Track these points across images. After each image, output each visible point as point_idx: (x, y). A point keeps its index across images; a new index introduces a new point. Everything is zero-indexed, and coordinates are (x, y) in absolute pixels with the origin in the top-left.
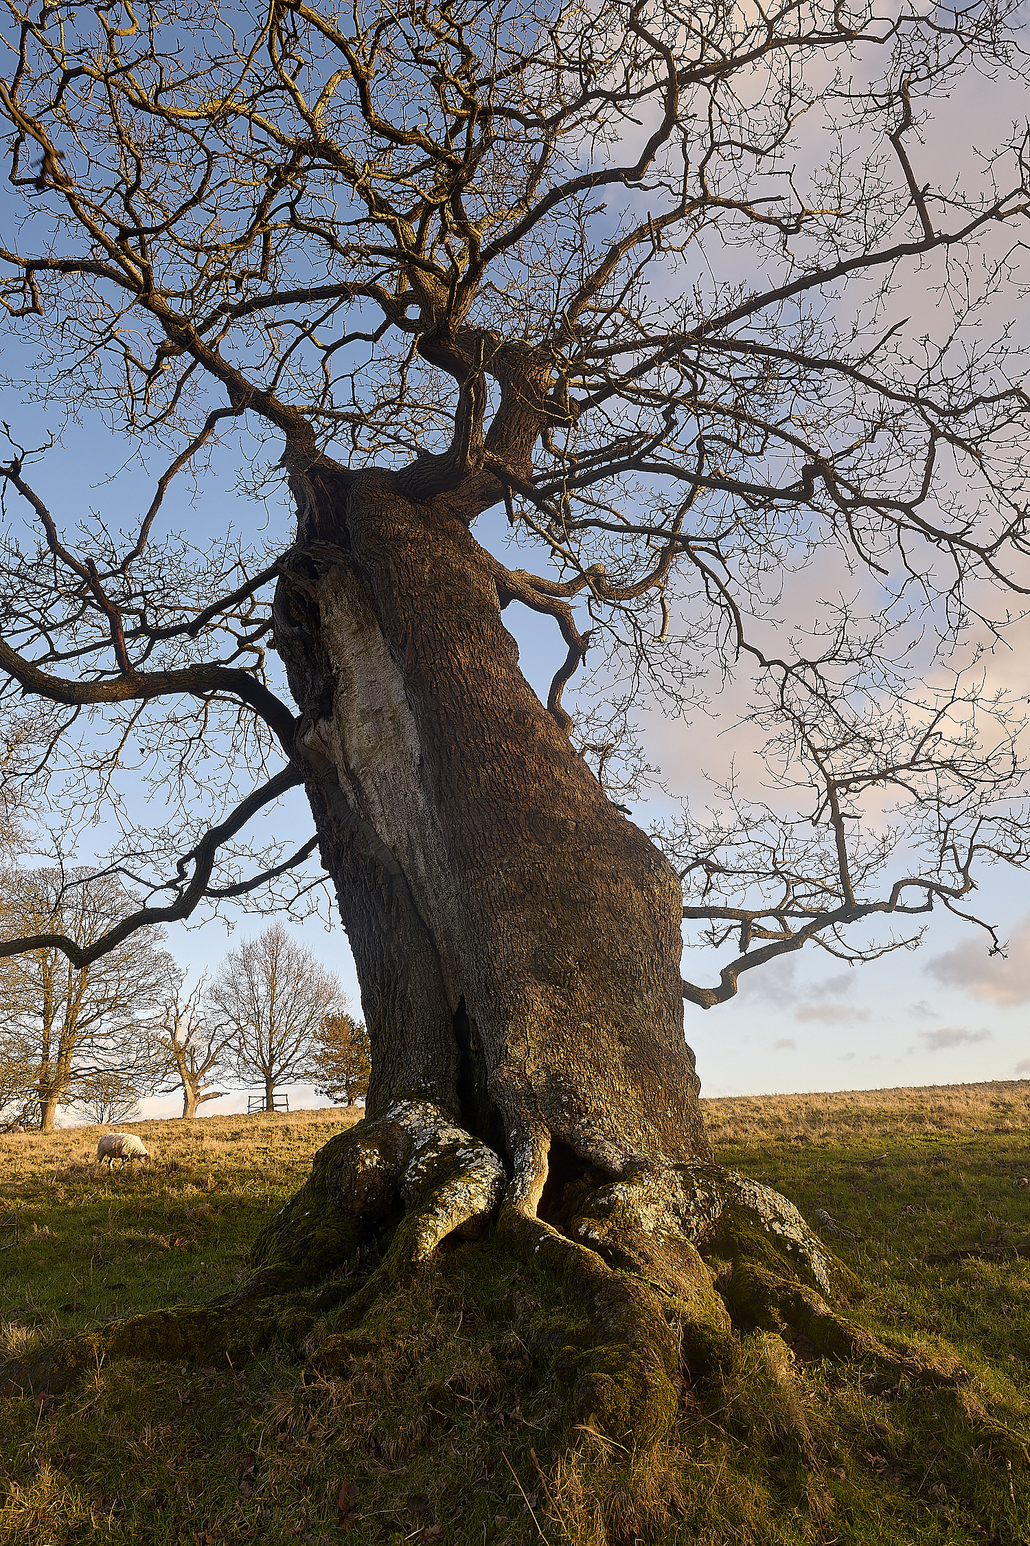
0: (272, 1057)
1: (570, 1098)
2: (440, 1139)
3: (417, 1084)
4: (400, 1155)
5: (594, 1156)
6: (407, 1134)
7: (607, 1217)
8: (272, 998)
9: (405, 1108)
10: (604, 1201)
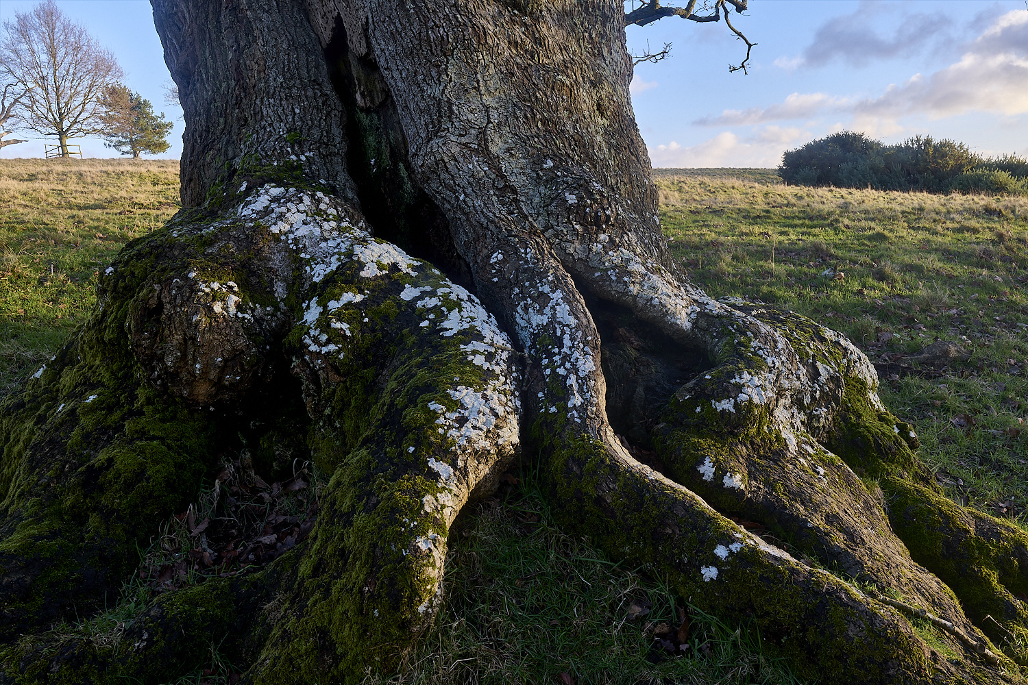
0: (61, 114)
1: (580, 198)
2: (362, 266)
3: (281, 155)
4: (280, 290)
5: (641, 302)
6: (287, 249)
7: (736, 436)
8: (54, 65)
9: (275, 199)
10: (726, 405)
